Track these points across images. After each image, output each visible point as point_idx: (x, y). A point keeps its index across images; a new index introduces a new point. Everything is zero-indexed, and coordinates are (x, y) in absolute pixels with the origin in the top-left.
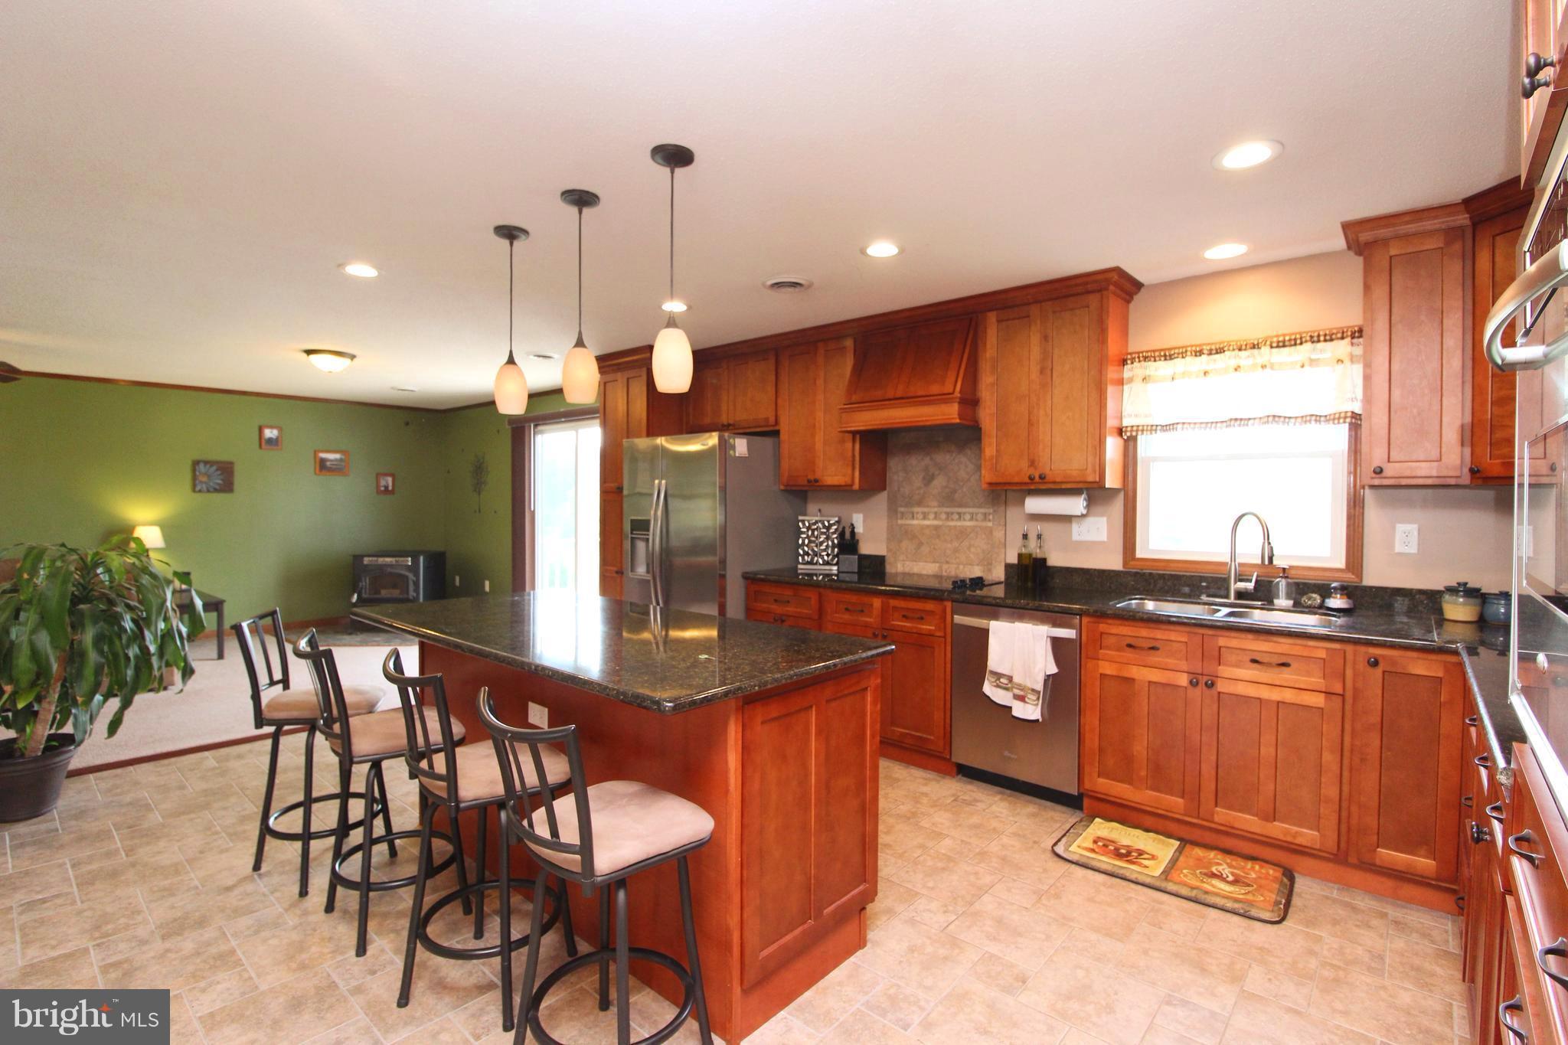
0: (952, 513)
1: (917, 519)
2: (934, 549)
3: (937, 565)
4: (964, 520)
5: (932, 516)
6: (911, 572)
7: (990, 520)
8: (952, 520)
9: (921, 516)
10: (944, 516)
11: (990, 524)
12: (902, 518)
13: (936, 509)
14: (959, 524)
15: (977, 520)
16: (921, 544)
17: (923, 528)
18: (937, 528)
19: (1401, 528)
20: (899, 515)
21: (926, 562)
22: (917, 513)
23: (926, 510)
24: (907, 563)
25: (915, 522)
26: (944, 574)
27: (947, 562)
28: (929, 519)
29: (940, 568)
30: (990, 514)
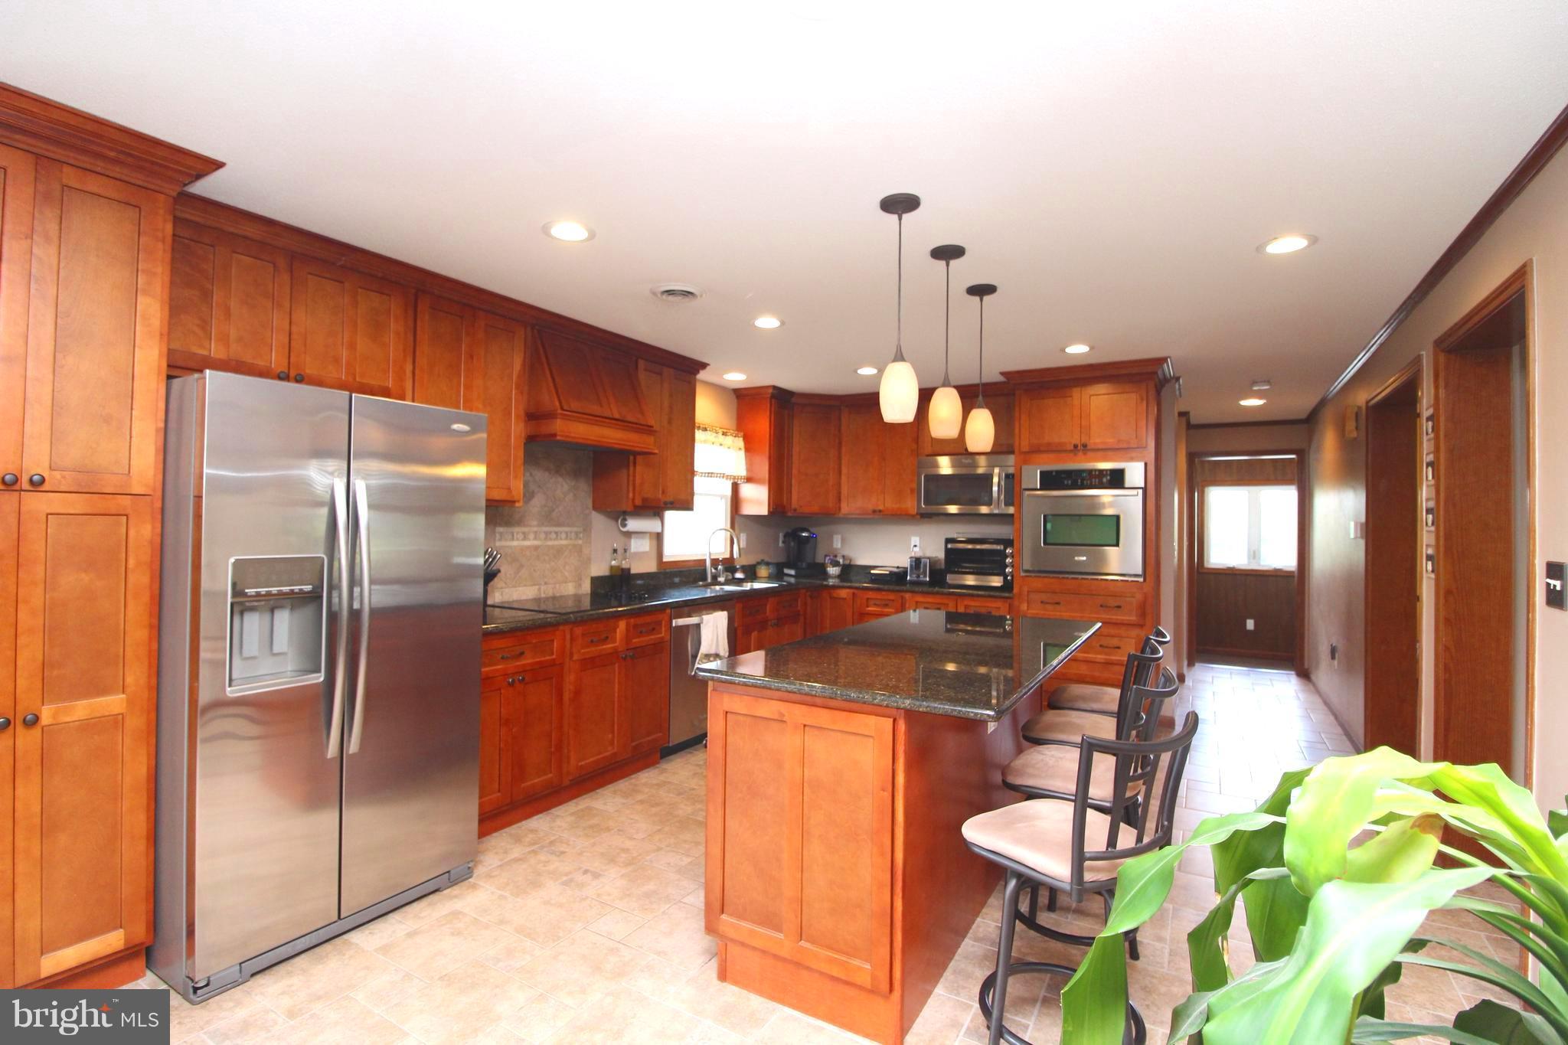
0: (551, 533)
1: (518, 539)
2: (534, 570)
3: (537, 587)
4: (561, 539)
5: (532, 536)
6: (511, 600)
7: (580, 539)
8: (551, 539)
9: (521, 536)
10: (543, 536)
11: (580, 542)
12: (500, 540)
13: (535, 529)
14: (556, 543)
15: (571, 539)
16: (522, 566)
17: (523, 549)
18: (536, 548)
19: (742, 535)
20: (498, 536)
21: (525, 586)
22: (518, 533)
23: (525, 529)
24: (507, 590)
25: (515, 543)
26: (543, 595)
27: (546, 583)
28: (530, 540)
29: (539, 590)
30: (580, 533)
